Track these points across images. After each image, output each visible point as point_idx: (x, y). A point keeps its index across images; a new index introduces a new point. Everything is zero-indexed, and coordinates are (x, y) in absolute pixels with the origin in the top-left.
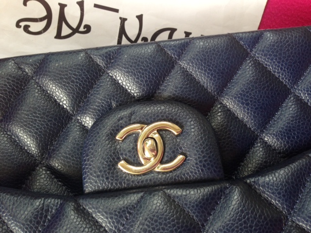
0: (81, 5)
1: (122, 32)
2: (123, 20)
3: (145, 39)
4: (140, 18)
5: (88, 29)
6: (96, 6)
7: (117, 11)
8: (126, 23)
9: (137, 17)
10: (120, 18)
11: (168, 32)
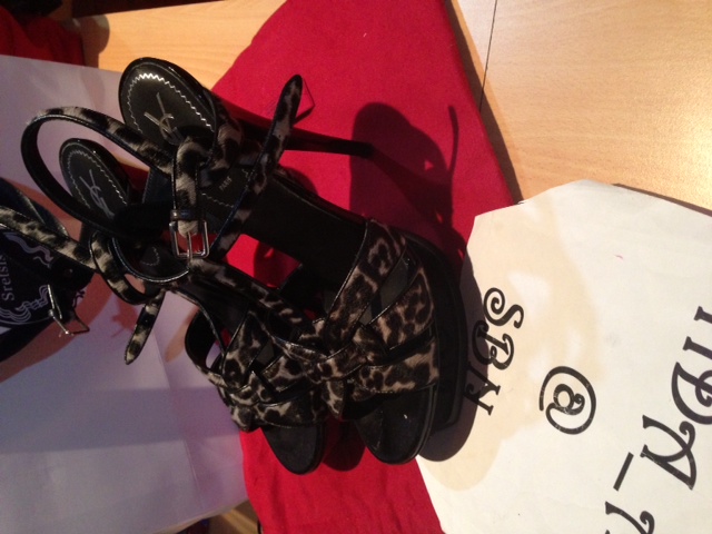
0: (610, 509)
1: (663, 462)
2: (646, 453)
3: (685, 427)
4: (648, 422)
5: (646, 516)
6: (617, 486)
7: (630, 457)
8: (651, 449)
9: (645, 426)
10: (642, 456)
11: (679, 378)
